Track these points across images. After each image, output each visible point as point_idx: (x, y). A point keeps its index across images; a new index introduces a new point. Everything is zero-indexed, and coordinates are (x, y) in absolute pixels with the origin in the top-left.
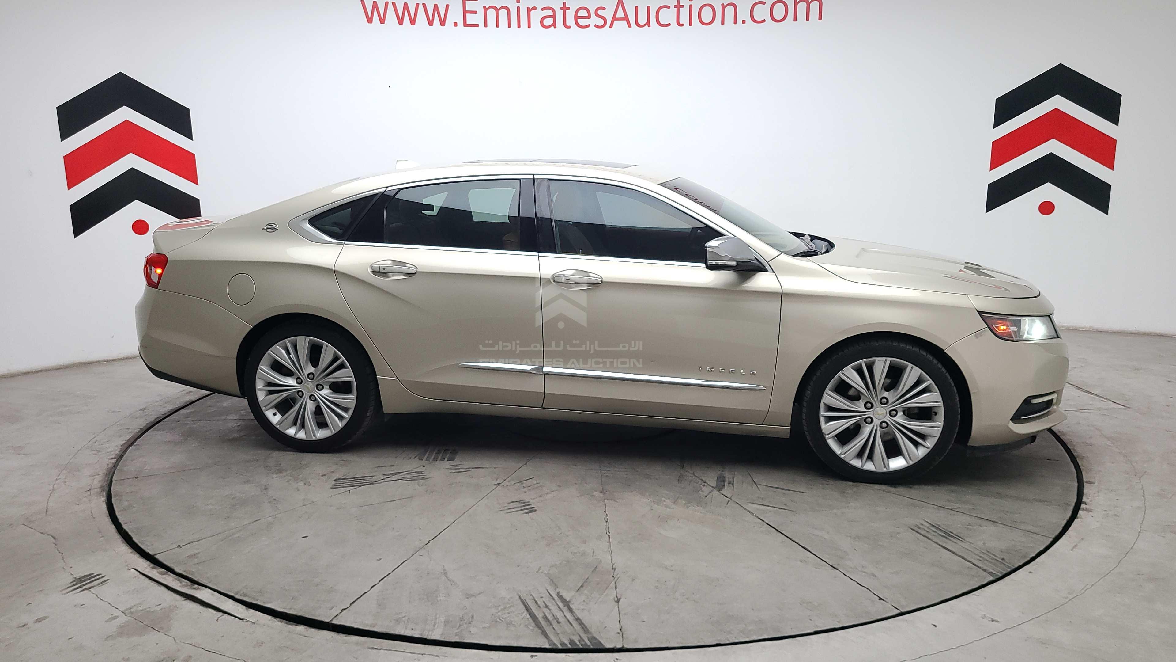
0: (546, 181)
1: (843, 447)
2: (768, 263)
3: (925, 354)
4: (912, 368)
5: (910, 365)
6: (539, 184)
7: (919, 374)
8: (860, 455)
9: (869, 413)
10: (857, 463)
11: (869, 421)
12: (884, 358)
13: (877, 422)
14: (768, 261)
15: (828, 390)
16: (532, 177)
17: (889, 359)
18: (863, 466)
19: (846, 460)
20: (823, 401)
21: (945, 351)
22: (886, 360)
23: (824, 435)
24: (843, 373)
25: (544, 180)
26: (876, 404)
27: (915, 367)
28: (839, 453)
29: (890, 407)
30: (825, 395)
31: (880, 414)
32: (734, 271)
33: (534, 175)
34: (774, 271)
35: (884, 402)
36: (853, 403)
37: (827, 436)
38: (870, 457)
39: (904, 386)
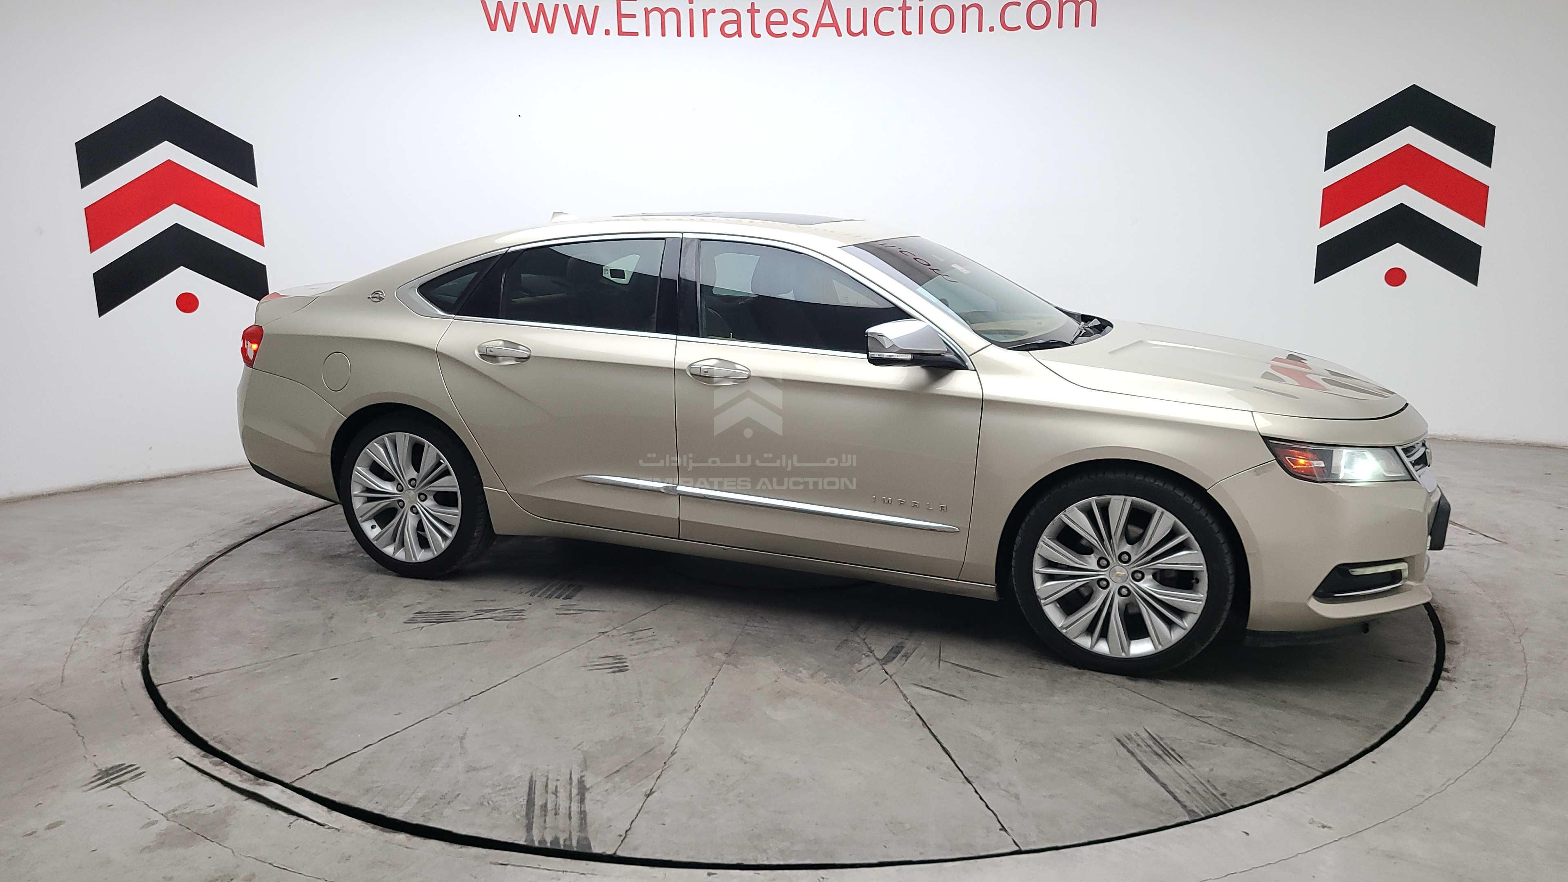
0: (696, 240)
1: (1066, 618)
2: (969, 357)
3: (1181, 494)
4: (1162, 513)
5: (1160, 509)
6: (687, 247)
7: (1172, 522)
8: (1089, 630)
9: (1104, 574)
10: (1085, 642)
11: (1103, 584)
12: (1123, 497)
13: (1114, 587)
14: (969, 354)
15: (1045, 537)
16: (680, 235)
17: (1130, 499)
18: (1093, 646)
19: (1070, 636)
20: (1037, 551)
21: (1208, 491)
22: (1125, 500)
23: (1039, 600)
24: (1065, 515)
25: (694, 240)
26: (1113, 561)
27: (1167, 513)
28: (1060, 626)
29: (1133, 567)
30: (1041, 543)
31: (1118, 575)
32: (923, 367)
33: (682, 233)
34: (977, 369)
35: (1125, 559)
36: (1081, 557)
37: (1043, 601)
38: (1104, 635)
39: (1151, 538)
